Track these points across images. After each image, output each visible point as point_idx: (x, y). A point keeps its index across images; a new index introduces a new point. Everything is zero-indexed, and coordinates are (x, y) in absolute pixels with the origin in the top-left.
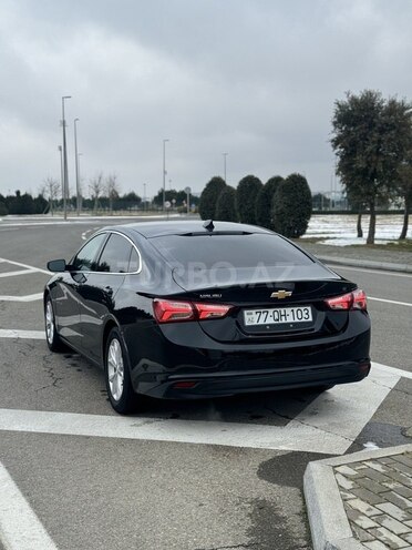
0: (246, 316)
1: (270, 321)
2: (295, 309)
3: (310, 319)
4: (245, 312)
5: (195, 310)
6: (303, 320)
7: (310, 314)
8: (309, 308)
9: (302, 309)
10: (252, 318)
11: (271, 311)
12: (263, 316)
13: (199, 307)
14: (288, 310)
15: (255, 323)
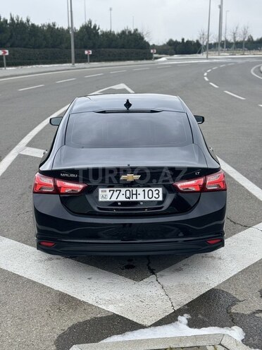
0: (100, 193)
1: (122, 198)
2: (147, 189)
3: (161, 199)
4: (100, 190)
5: (55, 186)
6: (153, 199)
7: (161, 194)
8: (160, 189)
9: (154, 189)
10: (106, 195)
11: (123, 190)
12: (116, 194)
13: (59, 183)
14: (140, 190)
15: (108, 200)
